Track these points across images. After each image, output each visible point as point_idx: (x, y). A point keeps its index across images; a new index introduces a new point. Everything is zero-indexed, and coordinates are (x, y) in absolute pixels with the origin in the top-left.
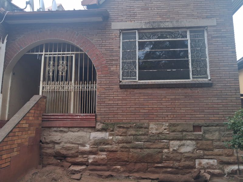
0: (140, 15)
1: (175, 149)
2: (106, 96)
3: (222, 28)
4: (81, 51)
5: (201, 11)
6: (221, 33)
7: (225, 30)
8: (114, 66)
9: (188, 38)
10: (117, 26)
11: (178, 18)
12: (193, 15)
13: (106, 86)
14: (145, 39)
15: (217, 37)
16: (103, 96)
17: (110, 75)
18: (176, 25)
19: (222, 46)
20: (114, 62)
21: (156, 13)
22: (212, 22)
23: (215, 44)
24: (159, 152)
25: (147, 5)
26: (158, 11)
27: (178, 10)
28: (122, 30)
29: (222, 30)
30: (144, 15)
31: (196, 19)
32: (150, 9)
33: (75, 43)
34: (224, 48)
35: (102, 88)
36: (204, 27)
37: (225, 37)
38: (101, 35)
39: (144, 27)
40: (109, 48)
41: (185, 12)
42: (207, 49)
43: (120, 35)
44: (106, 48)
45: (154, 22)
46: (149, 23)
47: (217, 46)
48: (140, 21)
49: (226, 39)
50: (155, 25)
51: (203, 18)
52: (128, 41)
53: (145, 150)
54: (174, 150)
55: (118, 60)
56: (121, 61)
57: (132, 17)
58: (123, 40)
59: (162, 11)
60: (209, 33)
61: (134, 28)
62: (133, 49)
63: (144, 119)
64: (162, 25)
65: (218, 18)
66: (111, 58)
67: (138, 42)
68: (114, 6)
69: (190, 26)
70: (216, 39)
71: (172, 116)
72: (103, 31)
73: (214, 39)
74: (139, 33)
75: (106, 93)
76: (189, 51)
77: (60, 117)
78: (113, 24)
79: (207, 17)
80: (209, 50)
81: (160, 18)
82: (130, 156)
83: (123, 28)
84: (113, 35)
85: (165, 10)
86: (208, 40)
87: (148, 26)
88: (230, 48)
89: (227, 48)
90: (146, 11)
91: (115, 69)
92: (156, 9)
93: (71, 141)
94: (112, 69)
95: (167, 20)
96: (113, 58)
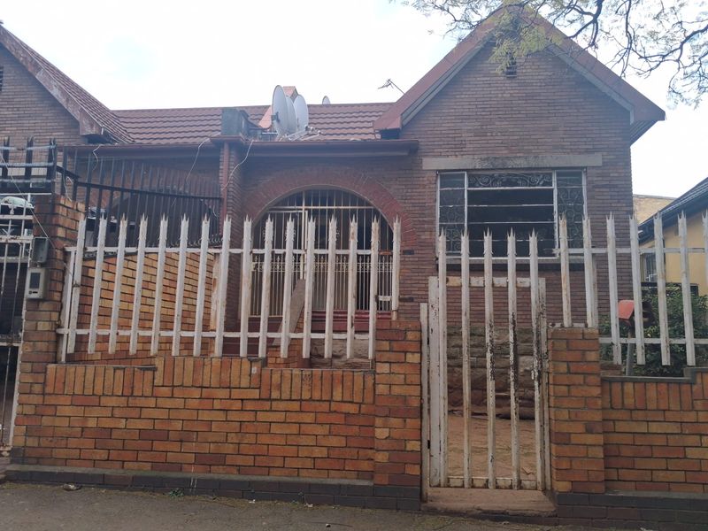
0: (471, 146)
1: (528, 368)
2: (413, 282)
3: (611, 171)
4: (368, 204)
5: (576, 140)
6: (609, 179)
7: (616, 175)
8: (426, 233)
9: (554, 186)
10: (431, 164)
11: (538, 151)
12: (563, 147)
13: (413, 266)
14: (480, 186)
15: (603, 186)
16: (409, 282)
17: (420, 248)
18: (533, 163)
19: (611, 201)
20: (426, 226)
21: (500, 142)
22: (596, 160)
23: (599, 197)
24: (502, 374)
25: (484, 127)
26: (503, 137)
27: (537, 137)
28: (440, 171)
29: (612, 175)
30: (478, 146)
31: (568, 153)
32: (489, 134)
33: (360, 193)
34: (613, 205)
35: (408, 269)
36: (582, 168)
37: (615, 186)
38: (404, 179)
39: (477, 167)
40: (417, 201)
41: (550, 140)
42: (585, 206)
43: (436, 180)
44: (413, 201)
45: (495, 158)
46: (487, 159)
47: (601, 201)
48: (471, 157)
49: (616, 190)
50: (498, 163)
51: (580, 153)
52: (450, 189)
53: (479, 370)
54: (526, 371)
55: (433, 222)
56: (438, 223)
57: (458, 148)
58: (441, 187)
59: (511, 138)
60: (590, 179)
61: (461, 168)
62: (459, 203)
63: (478, 322)
64: (510, 164)
65: (605, 153)
66: (421, 219)
67: (468, 191)
68: (427, 129)
69: (557, 165)
70: (601, 190)
71: (524, 317)
72: (407, 172)
73: (597, 190)
74: (469, 177)
75: (414, 278)
76: (556, 209)
77: (340, 315)
78: (425, 160)
79: (588, 151)
80: (588, 207)
81: (506, 152)
82: (454, 379)
83: (443, 168)
84: (425, 179)
85: (516, 137)
86: (588, 191)
87: (486, 165)
88: (624, 205)
89: (619, 205)
90: (483, 138)
91: (428, 237)
92: (499, 134)
93: (359, 353)
94: (423, 237)
95: (518, 155)
96: (425, 219)
